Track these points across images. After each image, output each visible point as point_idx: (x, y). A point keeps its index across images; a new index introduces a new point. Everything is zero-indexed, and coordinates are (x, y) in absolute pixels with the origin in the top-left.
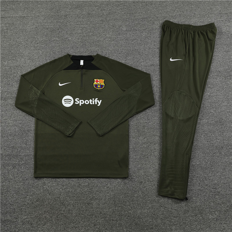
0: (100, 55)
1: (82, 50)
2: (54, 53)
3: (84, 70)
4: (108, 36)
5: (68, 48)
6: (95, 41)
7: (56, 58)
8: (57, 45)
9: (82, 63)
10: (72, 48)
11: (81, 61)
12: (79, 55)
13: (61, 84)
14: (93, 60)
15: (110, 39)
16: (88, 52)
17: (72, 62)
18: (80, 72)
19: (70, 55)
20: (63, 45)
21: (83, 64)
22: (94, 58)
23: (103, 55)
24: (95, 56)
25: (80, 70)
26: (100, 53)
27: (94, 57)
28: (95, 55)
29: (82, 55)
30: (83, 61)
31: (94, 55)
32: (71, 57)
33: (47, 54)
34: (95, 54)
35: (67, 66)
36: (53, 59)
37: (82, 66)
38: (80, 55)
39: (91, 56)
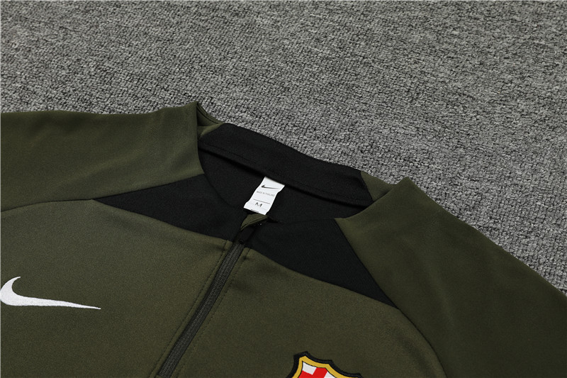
0: (424, 195)
1: (314, 113)
2: (106, 76)
3: (251, 253)
4: (538, 85)
5: (221, 71)
6: (435, 90)
7: (95, 110)
8: (157, 31)
9: (264, 197)
10: (249, 81)
11: (266, 181)
12: (272, 134)
13: (17, 289)
14: (362, 208)
15: (544, 112)
16: (348, 139)
17: (195, 169)
18: (212, 260)
19: (207, 115)
20: (198, 42)
21: (264, 210)
22: (372, 202)
23: (450, 205)
24: (385, 190)
25: (218, 242)
26: (428, 184)
27: (374, 196)
28: (390, 180)
29: (291, 141)
30: (280, 187)
31: (376, 180)
32: (207, 130)
33: (53, 64)
34: (390, 176)
35: (141, 182)
36: (72, 106)
37: (248, 221)
38: (281, 138)
39: (352, 177)
